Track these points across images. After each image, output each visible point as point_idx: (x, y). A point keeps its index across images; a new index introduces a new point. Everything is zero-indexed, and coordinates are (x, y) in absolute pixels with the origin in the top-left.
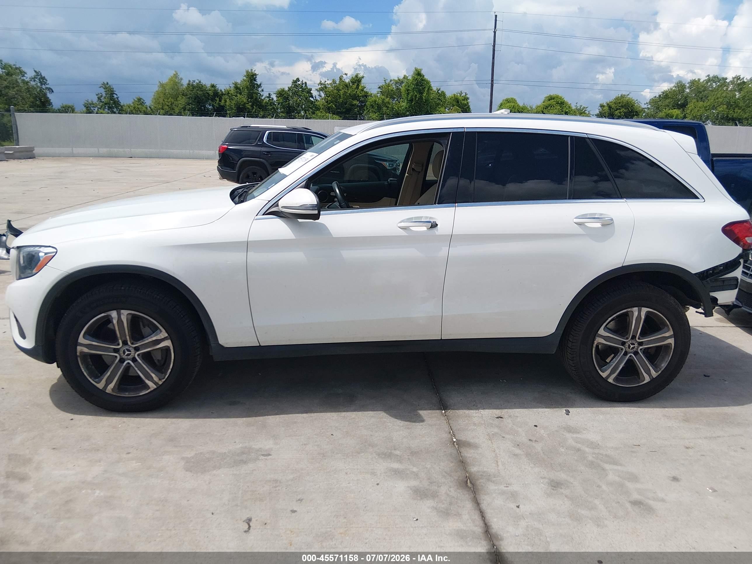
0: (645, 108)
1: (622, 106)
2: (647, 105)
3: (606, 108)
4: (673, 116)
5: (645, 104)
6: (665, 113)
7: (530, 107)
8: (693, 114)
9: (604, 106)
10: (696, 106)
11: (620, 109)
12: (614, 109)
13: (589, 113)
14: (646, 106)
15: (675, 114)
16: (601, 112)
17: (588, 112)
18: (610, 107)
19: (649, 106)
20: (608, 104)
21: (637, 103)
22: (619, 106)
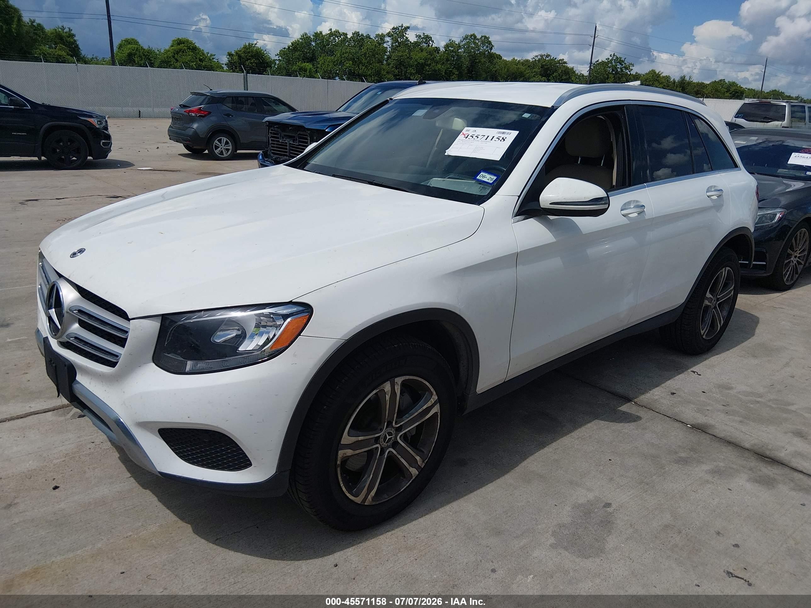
0: (277, 60)
1: (252, 56)
2: (278, 56)
3: (236, 58)
4: (307, 70)
5: (276, 55)
6: (298, 66)
7: (158, 51)
8: (324, 69)
9: (232, 55)
10: (325, 61)
11: (250, 59)
12: (244, 59)
13: (218, 61)
14: (277, 58)
15: (308, 68)
16: (230, 61)
17: (216, 60)
18: (240, 56)
19: (280, 58)
20: (237, 53)
21: (266, 53)
22: (249, 56)
